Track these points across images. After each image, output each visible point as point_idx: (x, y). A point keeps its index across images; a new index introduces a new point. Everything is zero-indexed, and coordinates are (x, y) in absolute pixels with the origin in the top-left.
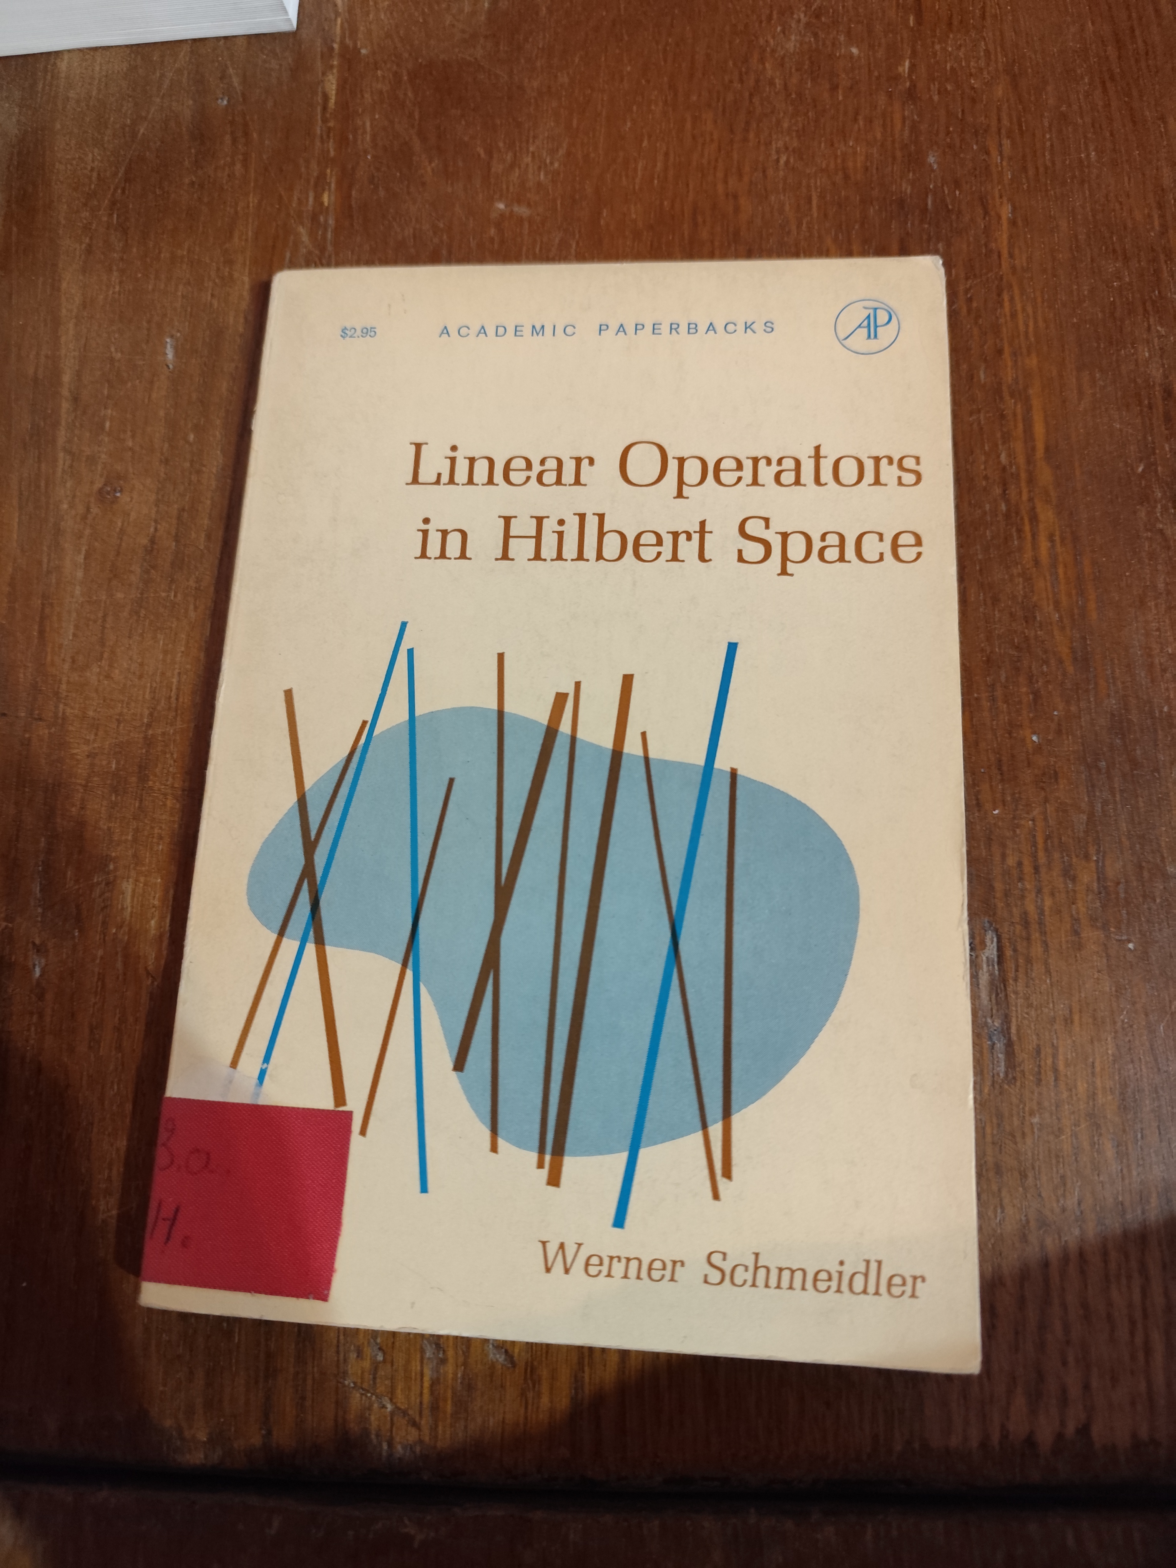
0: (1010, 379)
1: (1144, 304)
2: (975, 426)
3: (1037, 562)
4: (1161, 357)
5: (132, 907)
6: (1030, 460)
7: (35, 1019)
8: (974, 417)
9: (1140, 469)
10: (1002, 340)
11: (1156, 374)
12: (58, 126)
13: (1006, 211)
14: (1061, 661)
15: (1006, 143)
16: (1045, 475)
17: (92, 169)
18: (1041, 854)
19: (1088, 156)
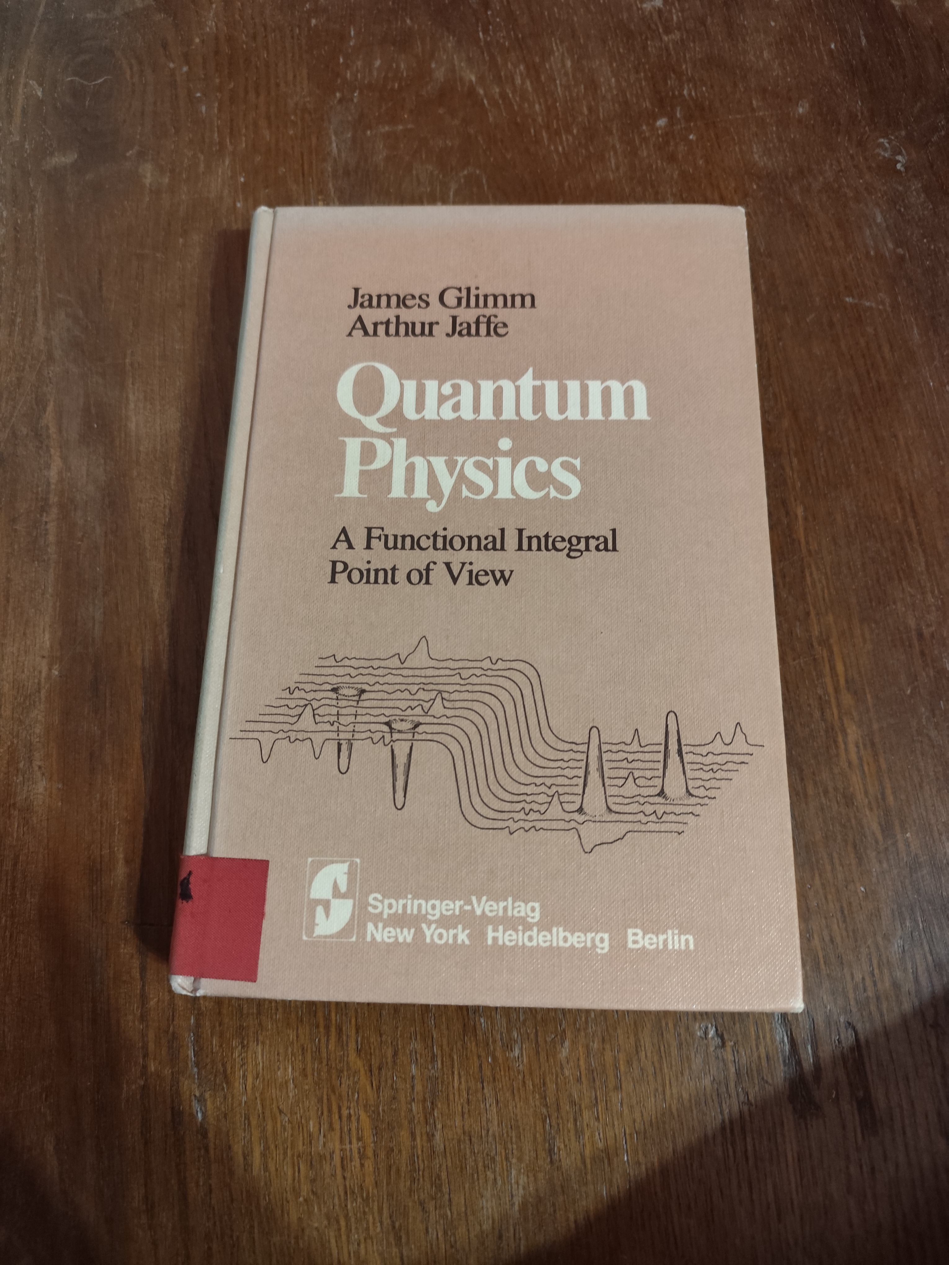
0: (817, 633)
1: (898, 572)
2: (798, 667)
3: (850, 763)
4: (914, 611)
5: (263, 1062)
6: (837, 690)
7: (202, 1152)
8: (797, 662)
9: (909, 692)
10: (808, 604)
11: (912, 623)
12: (135, 474)
13: (800, 511)
14: (874, 834)
15: (795, 461)
16: (847, 699)
17: (165, 507)
18: (876, 971)
19: (849, 467)
